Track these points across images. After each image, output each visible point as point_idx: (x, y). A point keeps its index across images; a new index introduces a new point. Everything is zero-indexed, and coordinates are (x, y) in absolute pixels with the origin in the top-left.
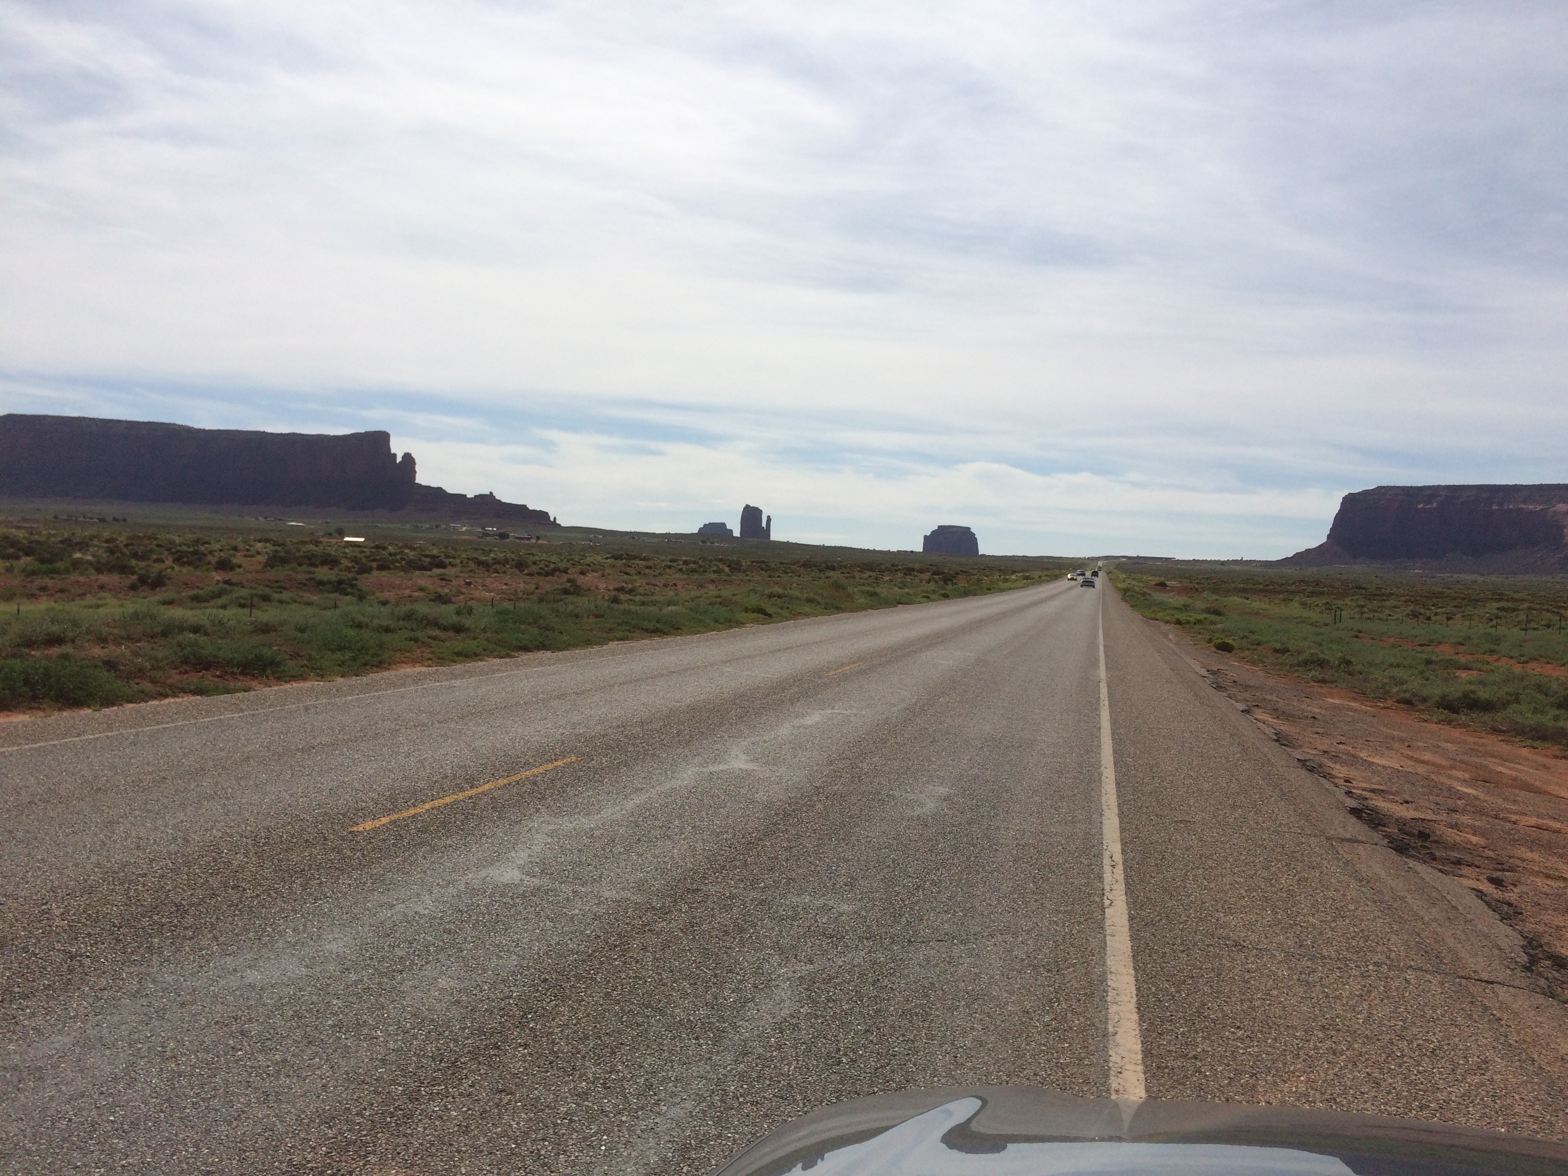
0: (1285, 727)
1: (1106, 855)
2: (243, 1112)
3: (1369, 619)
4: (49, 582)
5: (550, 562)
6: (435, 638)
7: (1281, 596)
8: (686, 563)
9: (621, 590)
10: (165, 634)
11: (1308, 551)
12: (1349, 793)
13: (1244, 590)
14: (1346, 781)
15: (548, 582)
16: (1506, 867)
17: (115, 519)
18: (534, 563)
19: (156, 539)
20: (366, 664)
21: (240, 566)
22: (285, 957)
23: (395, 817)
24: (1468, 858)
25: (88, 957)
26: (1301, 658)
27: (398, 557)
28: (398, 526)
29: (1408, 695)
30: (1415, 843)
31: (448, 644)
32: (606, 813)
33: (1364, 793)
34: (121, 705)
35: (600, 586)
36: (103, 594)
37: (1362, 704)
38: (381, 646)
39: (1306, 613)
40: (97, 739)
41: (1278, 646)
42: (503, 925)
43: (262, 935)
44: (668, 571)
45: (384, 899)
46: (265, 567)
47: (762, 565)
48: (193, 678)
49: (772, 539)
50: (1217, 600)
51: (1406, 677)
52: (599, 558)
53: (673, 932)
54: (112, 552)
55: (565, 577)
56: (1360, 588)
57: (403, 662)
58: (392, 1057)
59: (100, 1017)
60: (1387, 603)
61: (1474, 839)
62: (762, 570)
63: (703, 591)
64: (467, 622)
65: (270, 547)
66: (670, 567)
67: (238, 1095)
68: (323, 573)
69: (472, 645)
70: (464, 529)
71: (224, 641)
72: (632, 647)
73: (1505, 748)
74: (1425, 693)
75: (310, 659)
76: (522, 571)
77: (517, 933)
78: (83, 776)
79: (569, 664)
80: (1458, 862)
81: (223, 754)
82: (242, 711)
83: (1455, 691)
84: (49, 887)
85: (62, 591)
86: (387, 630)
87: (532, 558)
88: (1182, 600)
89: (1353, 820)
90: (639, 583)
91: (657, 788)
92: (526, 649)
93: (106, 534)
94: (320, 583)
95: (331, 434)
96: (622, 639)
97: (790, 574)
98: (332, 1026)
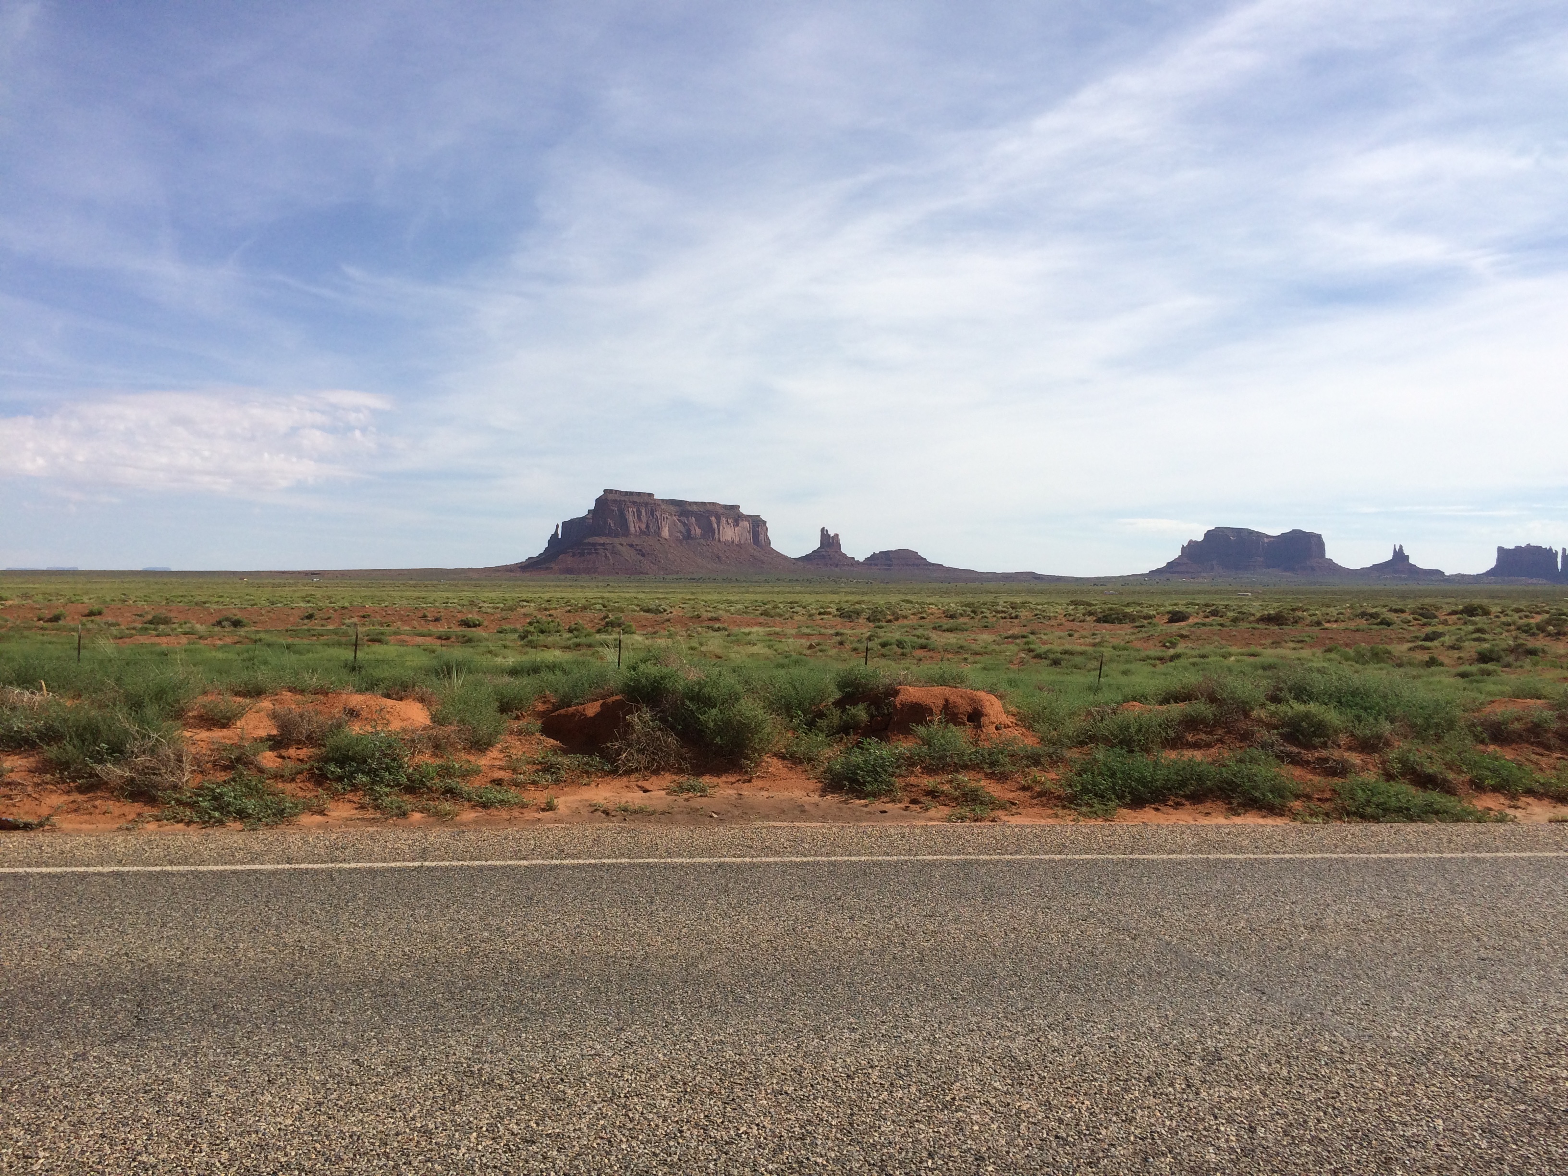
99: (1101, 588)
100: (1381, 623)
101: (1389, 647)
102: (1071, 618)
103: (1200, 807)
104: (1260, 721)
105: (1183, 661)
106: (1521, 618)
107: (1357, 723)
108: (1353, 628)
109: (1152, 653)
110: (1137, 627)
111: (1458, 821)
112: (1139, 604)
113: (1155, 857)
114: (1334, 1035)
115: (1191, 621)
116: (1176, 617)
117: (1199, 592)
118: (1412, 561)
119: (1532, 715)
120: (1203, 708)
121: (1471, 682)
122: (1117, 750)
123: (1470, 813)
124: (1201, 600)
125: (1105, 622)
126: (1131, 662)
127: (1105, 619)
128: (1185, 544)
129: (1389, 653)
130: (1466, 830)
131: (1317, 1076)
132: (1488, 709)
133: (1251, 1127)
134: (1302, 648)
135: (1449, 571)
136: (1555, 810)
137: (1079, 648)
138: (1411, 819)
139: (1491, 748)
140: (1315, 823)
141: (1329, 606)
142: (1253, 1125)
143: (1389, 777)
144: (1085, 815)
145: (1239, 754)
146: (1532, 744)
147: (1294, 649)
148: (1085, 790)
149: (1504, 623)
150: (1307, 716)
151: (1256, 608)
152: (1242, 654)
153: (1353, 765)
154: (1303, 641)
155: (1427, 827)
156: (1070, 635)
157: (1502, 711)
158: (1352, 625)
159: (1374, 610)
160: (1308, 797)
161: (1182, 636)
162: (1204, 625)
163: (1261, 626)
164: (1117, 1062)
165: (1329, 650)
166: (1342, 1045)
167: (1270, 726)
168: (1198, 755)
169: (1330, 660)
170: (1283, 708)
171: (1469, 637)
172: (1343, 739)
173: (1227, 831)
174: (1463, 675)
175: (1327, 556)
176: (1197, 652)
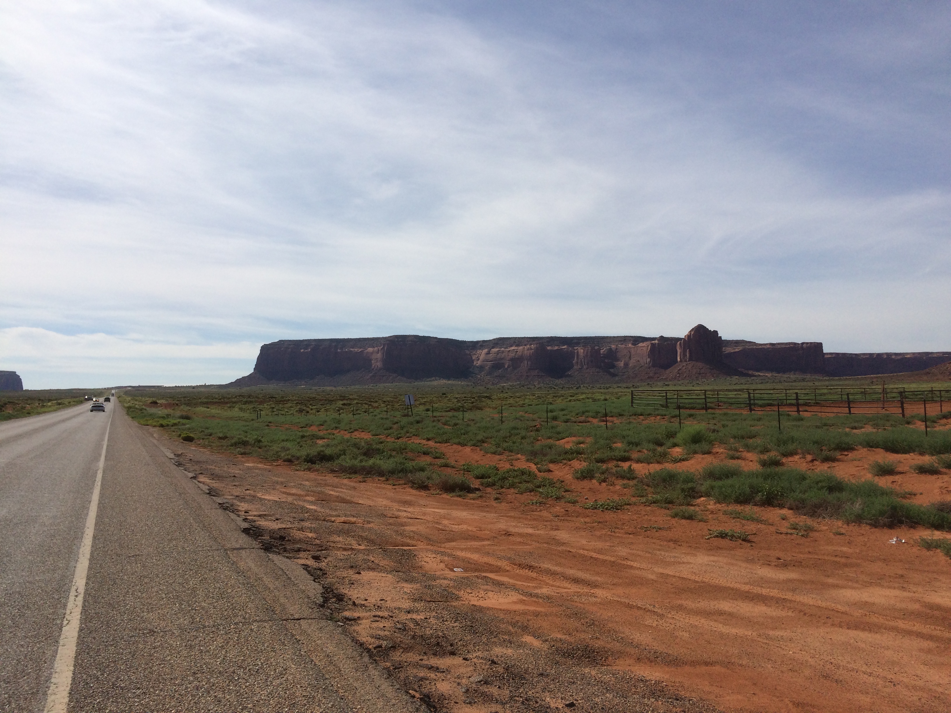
0: (215, 484)
1: (73, 589)
3: (276, 415)
7: (228, 405)
11: (244, 378)
12: (245, 520)
13: (207, 403)
14: (245, 512)
16: (323, 548)
24: (304, 546)
26: (233, 441)
29: (289, 457)
30: (277, 543)
33: (254, 518)
37: (264, 465)
39: (242, 414)
41: (221, 435)
50: (190, 410)
51: (290, 447)
56: (272, 398)
60: (286, 405)
61: (310, 535)
73: (336, 480)
74: (298, 454)
80: (299, 550)
83: (313, 452)
88: (166, 411)
89: (244, 535)
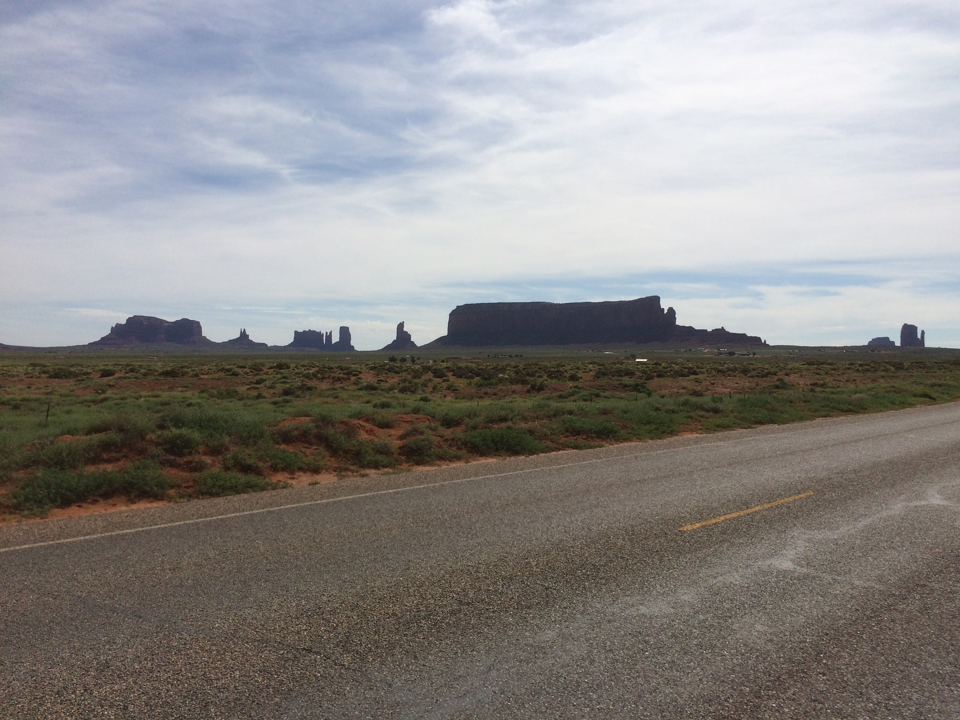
2: (657, 688)
4: (489, 390)
5: (764, 368)
6: (702, 417)
8: (861, 365)
9: (816, 384)
10: (555, 415)
15: (764, 381)
17: (517, 356)
18: (754, 370)
19: (538, 365)
20: (664, 432)
21: (581, 378)
22: (659, 600)
23: (704, 523)
25: (554, 589)
27: (669, 369)
28: (667, 351)
31: (710, 420)
32: (844, 529)
34: (538, 454)
35: (800, 383)
36: (514, 396)
38: (671, 421)
40: (532, 472)
42: (789, 596)
43: (643, 586)
44: (848, 371)
45: (709, 572)
46: (594, 378)
47: (920, 365)
48: (572, 440)
49: (926, 346)
52: (797, 365)
53: (912, 612)
54: (517, 373)
55: (776, 378)
57: (685, 431)
58: (737, 669)
59: (567, 623)
62: (920, 368)
63: (876, 384)
64: (721, 406)
65: (597, 367)
66: (849, 369)
67: (652, 678)
68: (626, 380)
69: (726, 421)
70: (706, 351)
71: (586, 419)
72: (834, 421)
75: (632, 429)
76: (746, 375)
77: (799, 602)
78: (529, 491)
79: (792, 433)
81: (597, 482)
82: (601, 458)
84: (526, 550)
85: (495, 394)
86: (673, 412)
87: (752, 366)
90: (828, 380)
91: (877, 515)
92: (761, 423)
93: (513, 364)
94: (626, 386)
95: (627, 300)
96: (825, 416)
97: (943, 370)
98: (696, 645)
99: (53, 354)
100: (233, 374)
101: (237, 389)
102: (29, 376)
103: (110, 501)
104: (151, 441)
105: (110, 403)
106: (305, 370)
107: (210, 438)
108: (217, 378)
109: (88, 398)
110: (78, 381)
111: (263, 490)
112: (80, 365)
113: (75, 539)
114: (182, 635)
115: (117, 375)
116: (106, 373)
117: (122, 357)
118: (250, 338)
119: (303, 426)
120: (114, 436)
121: (278, 407)
122: (53, 469)
123: (270, 485)
124: (123, 362)
125: (55, 378)
126: (73, 404)
127: (57, 375)
128: (114, 326)
129: (237, 392)
130: (266, 495)
131: (169, 662)
132: (281, 424)
133: (125, 707)
134: (186, 391)
135: (270, 343)
136: (312, 478)
137: (33, 396)
138: (238, 493)
139: (283, 446)
140: (182, 502)
141: (203, 365)
142: (126, 705)
143: (227, 469)
144: (26, 517)
145: (137, 463)
146: (303, 442)
147: (182, 391)
148: (27, 499)
149: (296, 373)
150: (180, 436)
151: (159, 366)
152: (149, 396)
153: (207, 464)
154: (187, 386)
155: (245, 496)
156: (29, 388)
157: (289, 424)
158: (216, 376)
159: (229, 367)
160: (179, 486)
161: (110, 386)
162: (125, 378)
163: (162, 378)
164: (37, 687)
165: (203, 392)
166: (186, 639)
167: (157, 444)
168: (109, 467)
169: (202, 398)
170: (166, 433)
171: (279, 381)
172: (201, 448)
173: (126, 515)
174: (275, 403)
175: (203, 335)
176: (118, 396)
